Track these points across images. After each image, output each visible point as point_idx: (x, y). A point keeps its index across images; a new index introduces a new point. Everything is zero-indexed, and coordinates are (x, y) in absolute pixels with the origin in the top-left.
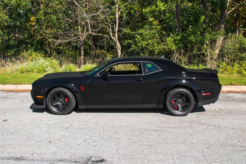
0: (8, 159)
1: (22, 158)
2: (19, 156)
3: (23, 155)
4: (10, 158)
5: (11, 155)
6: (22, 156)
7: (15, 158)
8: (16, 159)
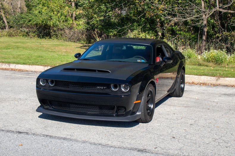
0: (130, 150)
1: (145, 150)
2: (141, 148)
4: (132, 149)
5: (132, 146)
7: (138, 149)
8: (139, 151)
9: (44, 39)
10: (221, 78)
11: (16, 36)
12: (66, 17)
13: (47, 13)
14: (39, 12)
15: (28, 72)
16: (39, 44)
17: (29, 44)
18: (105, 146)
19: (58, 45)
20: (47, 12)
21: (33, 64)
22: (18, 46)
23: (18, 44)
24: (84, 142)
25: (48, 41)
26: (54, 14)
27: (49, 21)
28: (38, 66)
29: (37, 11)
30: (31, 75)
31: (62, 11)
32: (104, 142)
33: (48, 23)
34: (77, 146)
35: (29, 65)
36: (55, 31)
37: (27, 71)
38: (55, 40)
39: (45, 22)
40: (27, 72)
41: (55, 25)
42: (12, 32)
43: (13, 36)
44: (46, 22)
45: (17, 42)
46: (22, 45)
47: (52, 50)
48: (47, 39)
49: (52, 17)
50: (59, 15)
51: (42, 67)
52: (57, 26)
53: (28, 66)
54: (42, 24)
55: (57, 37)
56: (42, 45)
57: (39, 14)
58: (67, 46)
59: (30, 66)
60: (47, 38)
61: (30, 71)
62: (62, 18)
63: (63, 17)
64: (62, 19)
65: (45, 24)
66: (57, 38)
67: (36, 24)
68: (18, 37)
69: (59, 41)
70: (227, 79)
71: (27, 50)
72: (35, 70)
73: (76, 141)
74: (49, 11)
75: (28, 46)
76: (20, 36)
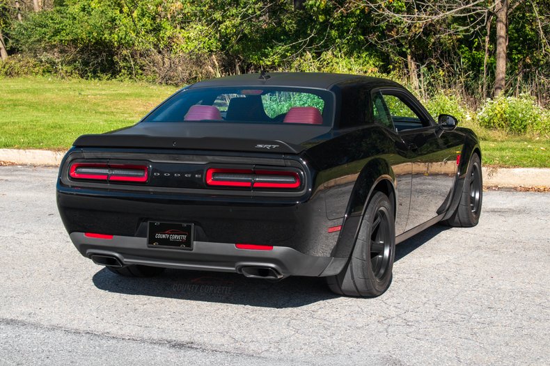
0: (155, 343)
1: (189, 345)
2: (184, 338)
3: (197, 339)
4: (160, 343)
5: (164, 336)
6: (192, 340)
7: (173, 343)
8: (174, 346)
9: (97, 80)
10: (500, 170)
11: (26, 73)
12: (154, 19)
13: (103, 11)
14: (84, 9)
15: (15, 167)
16: (77, 93)
17: (48, 94)
18: (99, 336)
19: (127, 95)
20: (103, 8)
21: (29, 146)
22: (18, 100)
23: (19, 97)
24: (53, 328)
25: (105, 87)
26: (121, 12)
27: (107, 32)
28: (41, 151)
29: (76, 6)
30: (16, 175)
31: (143, 5)
32: (100, 327)
33: (106, 36)
34: (28, 338)
35: (19, 148)
36: (125, 60)
37: (13, 164)
38: (127, 81)
39: (95, 34)
40: (10, 167)
41: (123, 42)
42: (15, 63)
43: (18, 74)
44: (98, 34)
45: (18, 92)
46: (31, 98)
47: (106, 108)
48: (104, 81)
49: (117, 22)
50: (135, 15)
51: (50, 153)
52: (130, 45)
53: (16, 151)
54: (89, 40)
55: (131, 73)
56: (84, 95)
57: (82, 13)
58: (151, 96)
59: (21, 150)
60: (105, 77)
61: (20, 165)
62: (142, 23)
63: (146, 20)
64: (143, 25)
65: (96, 39)
66: (130, 78)
67: (74, 41)
68: (30, 77)
69: (135, 84)
70: (517, 170)
71: (38, 110)
72: (34, 162)
73: (36, 326)
74: (109, 6)
75: (44, 99)
76: (37, 74)
